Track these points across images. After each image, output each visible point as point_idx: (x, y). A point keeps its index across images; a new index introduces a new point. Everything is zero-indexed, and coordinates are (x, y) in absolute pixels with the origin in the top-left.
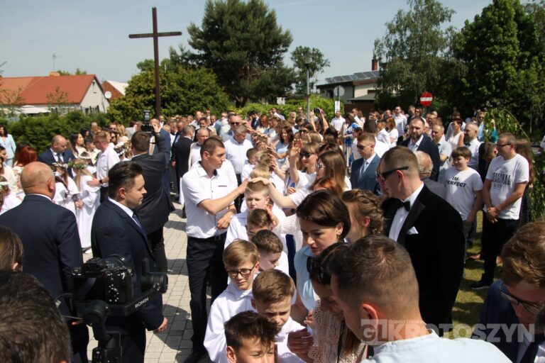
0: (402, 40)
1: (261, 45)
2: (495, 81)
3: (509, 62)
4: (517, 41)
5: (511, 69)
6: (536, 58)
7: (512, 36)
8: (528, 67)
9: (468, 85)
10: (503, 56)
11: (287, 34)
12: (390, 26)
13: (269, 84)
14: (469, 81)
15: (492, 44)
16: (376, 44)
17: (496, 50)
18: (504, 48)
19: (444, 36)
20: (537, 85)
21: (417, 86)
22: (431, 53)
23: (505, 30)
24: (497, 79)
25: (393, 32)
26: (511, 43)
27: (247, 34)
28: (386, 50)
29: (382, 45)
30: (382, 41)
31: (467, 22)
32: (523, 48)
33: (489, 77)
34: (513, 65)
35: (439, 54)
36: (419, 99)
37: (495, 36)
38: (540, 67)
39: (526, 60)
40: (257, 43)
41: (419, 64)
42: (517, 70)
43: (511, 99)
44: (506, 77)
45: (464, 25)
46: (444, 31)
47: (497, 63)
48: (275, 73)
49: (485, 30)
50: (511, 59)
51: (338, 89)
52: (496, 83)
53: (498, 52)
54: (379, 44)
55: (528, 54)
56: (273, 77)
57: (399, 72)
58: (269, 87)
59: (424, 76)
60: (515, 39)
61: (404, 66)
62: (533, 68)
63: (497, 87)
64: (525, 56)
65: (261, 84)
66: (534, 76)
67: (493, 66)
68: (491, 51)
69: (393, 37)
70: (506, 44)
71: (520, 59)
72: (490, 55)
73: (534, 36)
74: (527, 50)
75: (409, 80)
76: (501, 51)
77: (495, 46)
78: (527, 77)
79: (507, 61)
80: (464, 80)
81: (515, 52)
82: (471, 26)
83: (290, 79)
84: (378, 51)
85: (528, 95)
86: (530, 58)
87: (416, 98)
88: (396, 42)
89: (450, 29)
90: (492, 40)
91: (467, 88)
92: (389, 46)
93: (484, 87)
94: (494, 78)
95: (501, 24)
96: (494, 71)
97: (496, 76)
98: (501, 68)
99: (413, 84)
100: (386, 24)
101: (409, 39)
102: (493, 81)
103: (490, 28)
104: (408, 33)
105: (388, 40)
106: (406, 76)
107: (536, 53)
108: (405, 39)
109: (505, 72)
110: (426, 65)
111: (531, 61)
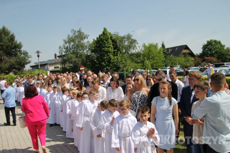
0: (70, 46)
1: (9, 48)
3: (111, 54)
4: (112, 47)
5: (112, 56)
6: (119, 52)
7: (110, 44)
8: (117, 55)
9: (97, 62)
10: (108, 52)
11: (20, 43)
12: (64, 41)
13: (14, 65)
14: (97, 61)
15: (104, 47)
16: (60, 48)
17: (106, 49)
18: (109, 49)
19: (86, 44)
20: (121, 61)
21: (78, 63)
22: (82, 51)
23: (108, 43)
24: (107, 60)
25: (66, 43)
26: (110, 47)
27: (2, 43)
28: (64, 50)
29: (62, 48)
30: (62, 47)
31: (94, 40)
32: (114, 49)
33: (105, 59)
34: (112, 55)
35: (85, 51)
36: (79, 69)
37: (105, 44)
38: (121, 55)
39: (116, 53)
40: (7, 47)
41: (78, 55)
42: (114, 56)
43: (113, 67)
44: (111, 59)
45: (93, 41)
46: (86, 43)
47: (106, 54)
48: (17, 60)
49: (101, 42)
50: (111, 52)
51: (47, 66)
54: (61, 48)
55: (116, 50)
56: (16, 62)
57: (71, 58)
58: (14, 66)
59: (80, 60)
60: (111, 46)
61: (72, 56)
62: (119, 55)
63: (108, 62)
64: (115, 51)
65: (10, 65)
66: (119, 58)
68: (104, 50)
69: (66, 45)
70: (109, 47)
71: (114, 52)
72: (104, 51)
73: (117, 45)
74: (116, 49)
75: (75, 61)
78: (117, 59)
79: (110, 53)
80: (96, 60)
81: (112, 50)
82: (96, 42)
83: (24, 63)
84: (61, 50)
85: (119, 65)
86: (117, 52)
87: (78, 68)
88: (67, 47)
89: (88, 42)
90: (104, 46)
91: (97, 63)
92: (65, 48)
93: (103, 63)
95: (106, 40)
97: (107, 58)
98: (108, 56)
99: (77, 63)
100: (63, 40)
101: (73, 46)
103: (103, 42)
104: (72, 43)
105: (64, 46)
106: (74, 60)
107: (118, 50)
108: (71, 46)
109: (110, 57)
110: (81, 55)
111: (117, 53)
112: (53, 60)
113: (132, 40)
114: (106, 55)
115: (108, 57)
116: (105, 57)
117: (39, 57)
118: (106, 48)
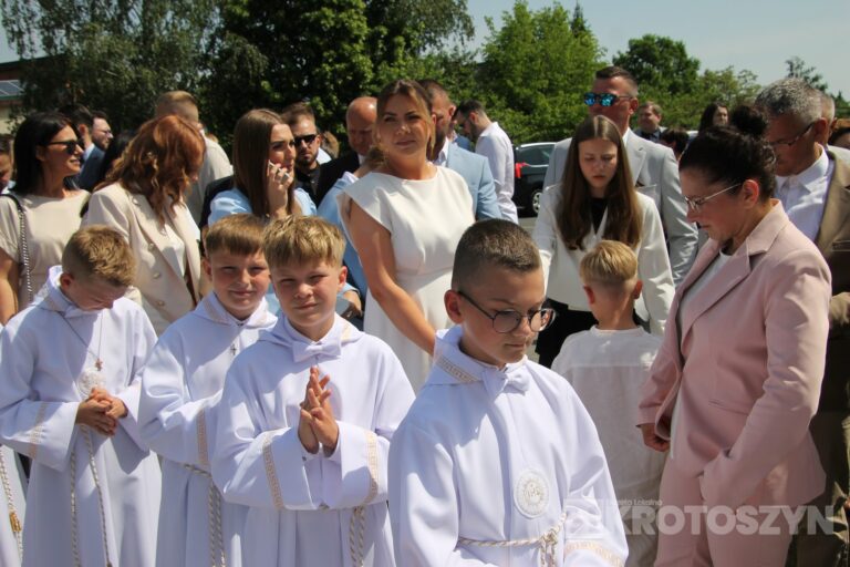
2: (336, 85)
3: (356, 46)
5: (365, 63)
6: (401, 39)
8: (391, 59)
9: (277, 96)
10: (343, 33)
14: (276, 88)
15: (313, 5)
17: (326, 17)
18: (343, 15)
24: (339, 82)
26: (352, 4)
32: (373, 19)
33: (323, 76)
34: (363, 53)
38: (410, 58)
39: (382, 43)
41: (154, 47)
47: (328, 48)
50: (357, 39)
52: (337, 90)
53: (332, 23)
55: (383, 30)
62: (400, 60)
64: (377, 36)
67: (326, 54)
68: (318, 20)
70: (342, 7)
71: (372, 41)
72: (315, 27)
74: (381, 23)
75: (133, 87)
76: (337, 21)
77: (325, 9)
79: (350, 43)
80: (265, 84)
81: (364, 27)
94: (333, 81)
96: (331, 64)
97: (334, 71)
98: (341, 58)
102: (332, 87)
107: (396, 30)
109: (352, 67)
111: (391, 45)
114: (332, 52)
115: (343, 66)
116: (328, 68)
118: (328, 12)
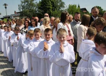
5: (52, 11)
8: (54, 11)
10: (49, 8)
12: (21, 1)
15: (46, 6)
16: (19, 6)
25: (22, 3)
31: (40, 1)
32: (53, 7)
35: (35, 8)
37: (47, 4)
44: (51, 13)
49: (45, 2)
50: (51, 9)
60: (51, 5)
70: (49, 6)
71: (53, 9)
72: (47, 8)
73: (54, 4)
78: (55, 13)
80: (42, 14)
82: (41, 2)
89: (36, 2)
92: (22, 6)
95: (48, 2)
98: (49, 11)
101: (27, 5)
104: (26, 3)
105: (22, 5)
106: (28, 13)
107: (55, 8)
108: (26, 5)
109: (50, 12)
110: (32, 10)
111: (55, 9)
112: (14, 14)
113: (62, 2)
117: (6, 8)
